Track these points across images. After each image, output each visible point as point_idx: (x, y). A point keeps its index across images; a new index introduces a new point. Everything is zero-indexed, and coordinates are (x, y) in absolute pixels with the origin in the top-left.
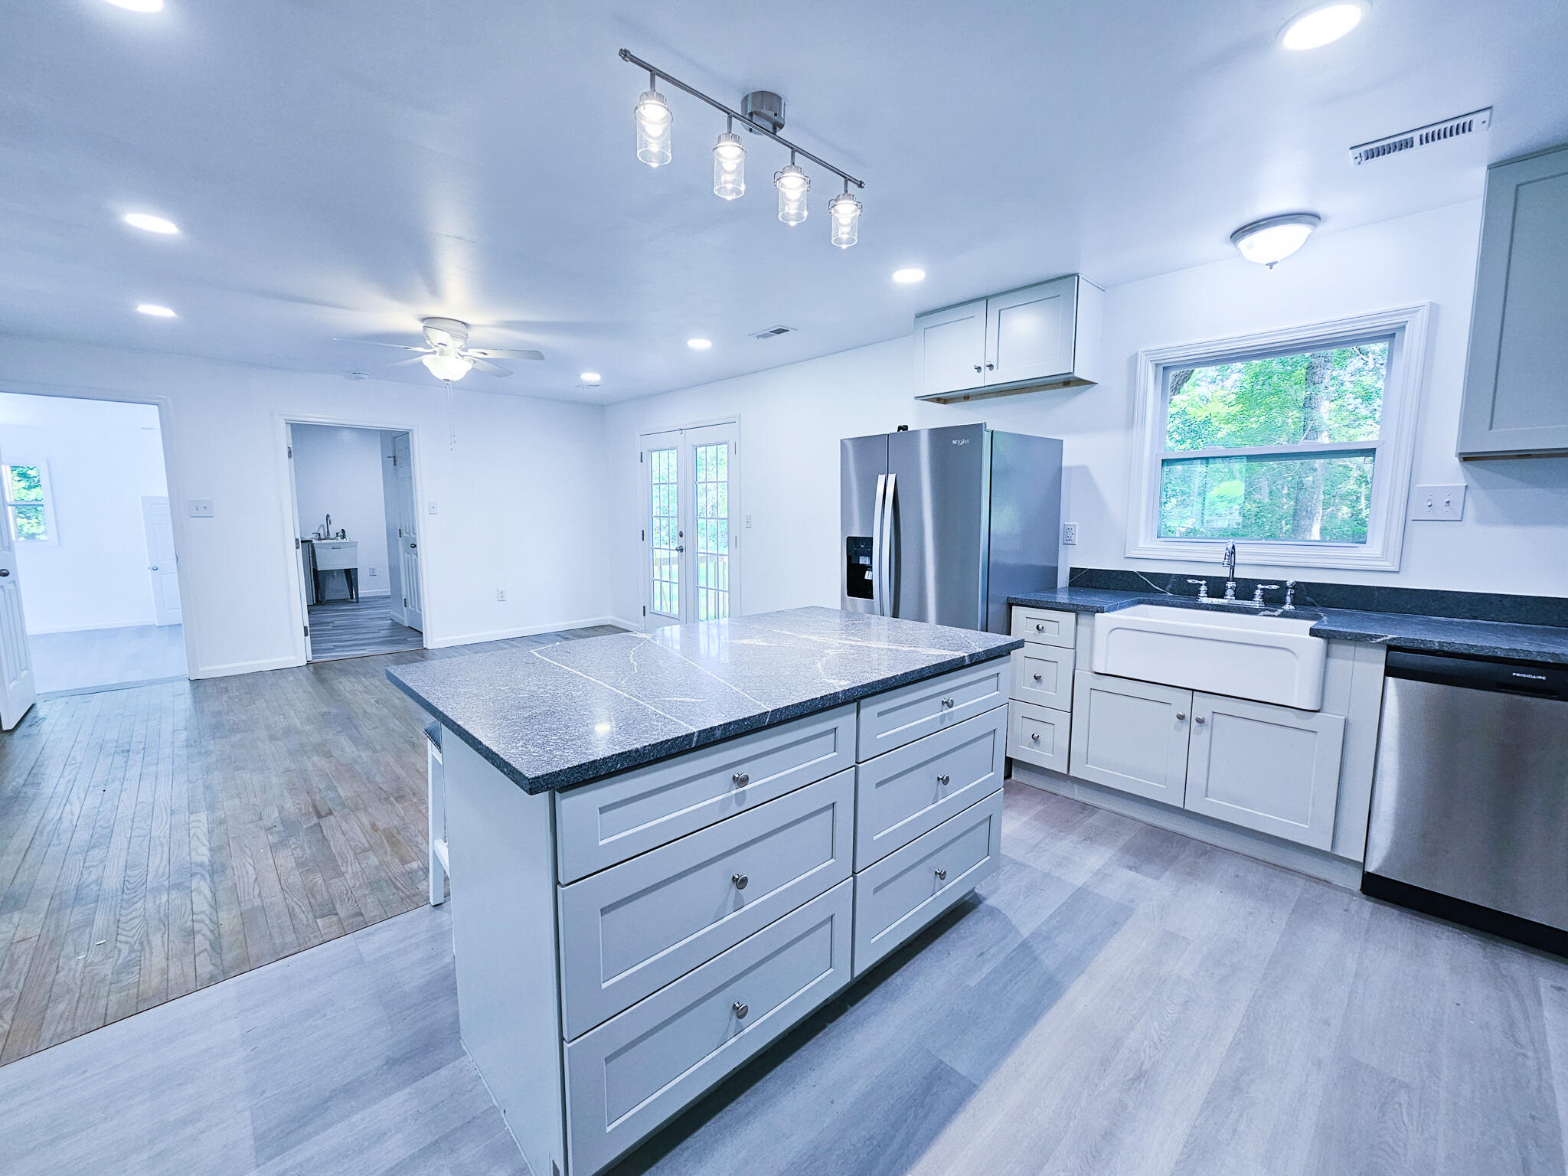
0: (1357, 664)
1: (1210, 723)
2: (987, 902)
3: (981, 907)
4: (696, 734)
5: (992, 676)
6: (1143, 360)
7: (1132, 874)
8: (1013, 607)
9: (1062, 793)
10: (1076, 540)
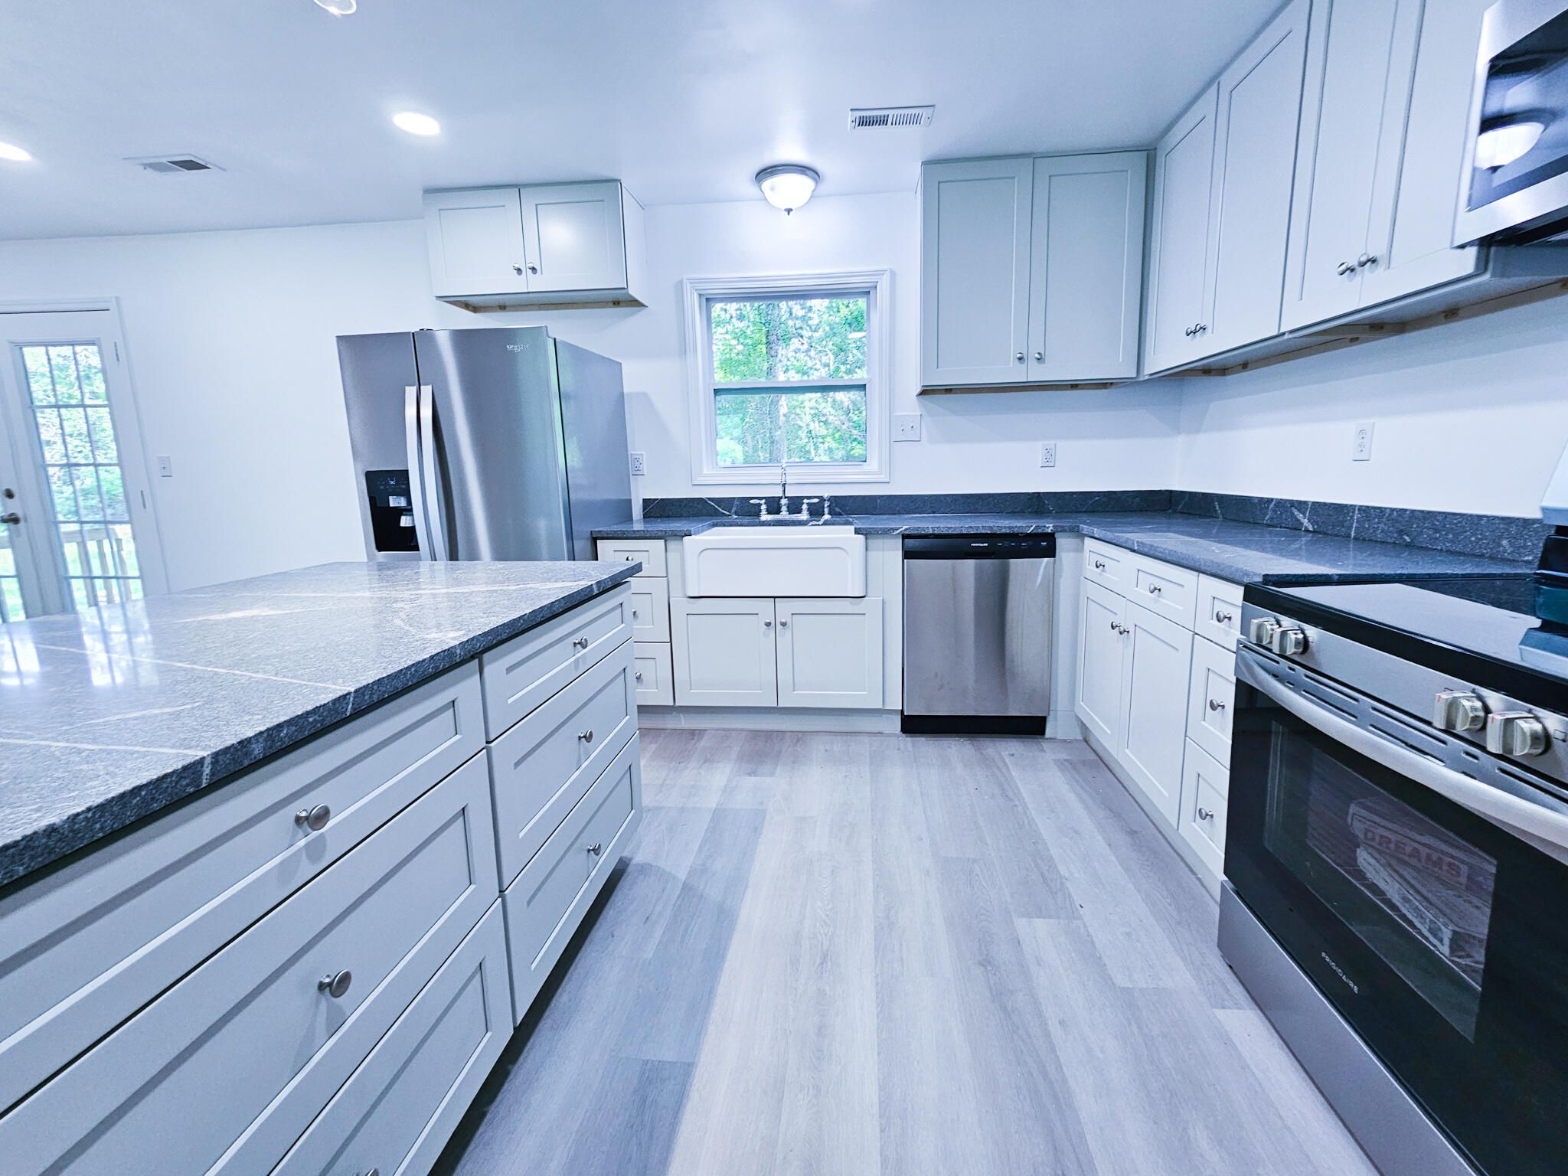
0: (886, 553)
1: (790, 625)
2: (634, 862)
3: (630, 869)
4: (208, 761)
5: (613, 609)
6: (688, 288)
7: (753, 779)
8: (598, 541)
9: (669, 726)
10: (645, 469)
